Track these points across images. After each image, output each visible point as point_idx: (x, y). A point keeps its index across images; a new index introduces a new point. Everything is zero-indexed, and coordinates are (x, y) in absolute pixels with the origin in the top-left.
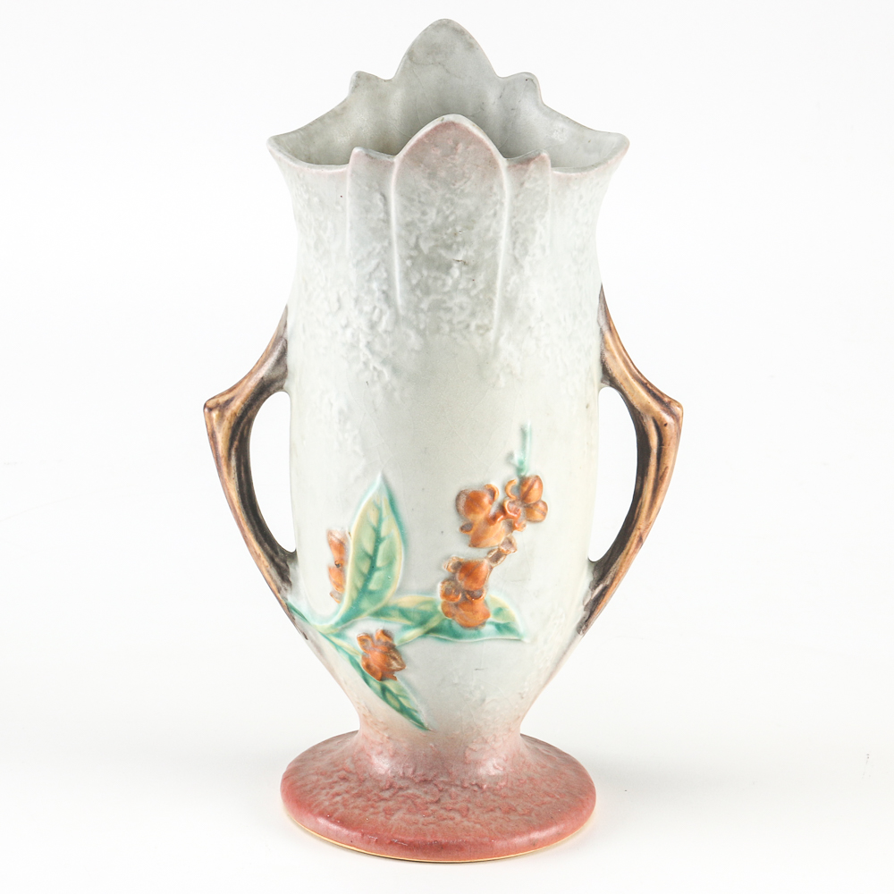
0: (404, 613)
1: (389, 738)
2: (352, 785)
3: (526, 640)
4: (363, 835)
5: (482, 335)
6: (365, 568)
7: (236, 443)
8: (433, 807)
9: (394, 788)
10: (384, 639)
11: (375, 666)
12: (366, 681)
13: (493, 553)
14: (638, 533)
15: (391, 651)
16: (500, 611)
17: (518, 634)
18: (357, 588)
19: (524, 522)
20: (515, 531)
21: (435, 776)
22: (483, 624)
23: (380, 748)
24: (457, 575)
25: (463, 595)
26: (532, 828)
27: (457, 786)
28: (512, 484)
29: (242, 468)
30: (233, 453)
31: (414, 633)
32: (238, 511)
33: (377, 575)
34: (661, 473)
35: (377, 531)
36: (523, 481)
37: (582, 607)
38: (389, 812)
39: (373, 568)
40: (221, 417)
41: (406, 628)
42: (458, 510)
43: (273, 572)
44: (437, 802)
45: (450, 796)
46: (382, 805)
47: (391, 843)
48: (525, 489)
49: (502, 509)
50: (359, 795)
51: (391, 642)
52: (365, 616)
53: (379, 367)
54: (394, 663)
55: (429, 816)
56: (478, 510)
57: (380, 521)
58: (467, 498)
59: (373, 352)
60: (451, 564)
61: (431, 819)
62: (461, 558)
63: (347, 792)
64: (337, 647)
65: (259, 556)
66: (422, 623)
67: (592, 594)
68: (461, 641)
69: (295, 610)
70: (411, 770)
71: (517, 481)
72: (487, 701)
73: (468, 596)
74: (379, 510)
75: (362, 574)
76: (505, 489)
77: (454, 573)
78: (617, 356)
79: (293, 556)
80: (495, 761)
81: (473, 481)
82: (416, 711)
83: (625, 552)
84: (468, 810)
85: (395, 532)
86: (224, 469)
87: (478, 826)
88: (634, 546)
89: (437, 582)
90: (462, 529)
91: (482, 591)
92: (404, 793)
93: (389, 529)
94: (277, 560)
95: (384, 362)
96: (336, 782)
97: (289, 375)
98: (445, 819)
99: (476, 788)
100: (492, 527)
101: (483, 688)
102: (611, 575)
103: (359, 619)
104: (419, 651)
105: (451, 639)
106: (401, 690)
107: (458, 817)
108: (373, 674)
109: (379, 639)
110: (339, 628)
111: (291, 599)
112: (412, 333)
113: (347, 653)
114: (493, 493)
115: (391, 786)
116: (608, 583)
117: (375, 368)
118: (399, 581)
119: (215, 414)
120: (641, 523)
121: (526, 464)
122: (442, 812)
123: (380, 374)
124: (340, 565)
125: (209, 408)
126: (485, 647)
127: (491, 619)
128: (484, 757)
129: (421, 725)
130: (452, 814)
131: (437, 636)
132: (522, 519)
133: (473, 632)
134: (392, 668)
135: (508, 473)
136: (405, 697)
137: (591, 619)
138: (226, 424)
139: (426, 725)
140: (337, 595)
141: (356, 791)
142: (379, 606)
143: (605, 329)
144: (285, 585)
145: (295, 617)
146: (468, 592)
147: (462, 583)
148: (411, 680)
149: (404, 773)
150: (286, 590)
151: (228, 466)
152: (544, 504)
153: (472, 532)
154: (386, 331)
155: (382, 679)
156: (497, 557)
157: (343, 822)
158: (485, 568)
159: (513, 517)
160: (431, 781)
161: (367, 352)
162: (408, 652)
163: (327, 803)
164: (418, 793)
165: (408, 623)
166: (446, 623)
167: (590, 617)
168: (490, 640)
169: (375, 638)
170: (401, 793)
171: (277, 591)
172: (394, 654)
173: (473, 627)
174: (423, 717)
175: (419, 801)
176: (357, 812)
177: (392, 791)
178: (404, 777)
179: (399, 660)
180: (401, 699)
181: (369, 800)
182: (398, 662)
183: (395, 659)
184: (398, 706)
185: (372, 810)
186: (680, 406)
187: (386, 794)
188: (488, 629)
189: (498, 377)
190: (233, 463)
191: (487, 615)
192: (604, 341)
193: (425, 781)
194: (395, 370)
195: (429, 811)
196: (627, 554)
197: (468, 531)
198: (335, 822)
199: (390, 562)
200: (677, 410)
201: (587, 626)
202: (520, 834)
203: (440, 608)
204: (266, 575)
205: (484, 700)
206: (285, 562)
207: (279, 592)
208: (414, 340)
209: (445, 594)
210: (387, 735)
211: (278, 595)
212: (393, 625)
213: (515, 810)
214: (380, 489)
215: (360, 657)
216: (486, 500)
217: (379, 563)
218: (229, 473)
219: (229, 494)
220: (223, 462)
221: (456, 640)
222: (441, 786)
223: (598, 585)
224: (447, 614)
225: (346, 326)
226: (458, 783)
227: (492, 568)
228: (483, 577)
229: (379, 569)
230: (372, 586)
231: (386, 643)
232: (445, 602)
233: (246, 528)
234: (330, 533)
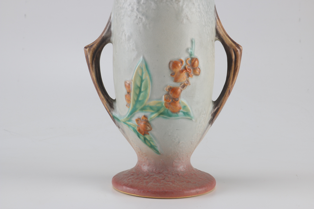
0: (151, 108)
1: (147, 159)
2: (135, 176)
3: (194, 120)
4: (138, 190)
5: (177, 3)
6: (137, 92)
7: (95, 59)
8: (162, 181)
9: (149, 175)
10: (144, 119)
11: (142, 130)
12: (139, 137)
13: (182, 85)
14: (229, 89)
15: (147, 123)
16: (185, 107)
17: (191, 117)
18: (135, 100)
19: (192, 75)
20: (190, 77)
21: (163, 171)
22: (179, 112)
23: (144, 163)
24: (170, 92)
25: (172, 100)
26: (196, 188)
27: (170, 174)
28: (188, 60)
29: (97, 69)
30: (94, 62)
31: (155, 115)
32: (96, 83)
33: (142, 94)
34: (236, 68)
35: (141, 78)
36: (192, 59)
37: (211, 115)
38: (147, 183)
39: (140, 92)
40: (89, 50)
41: (152, 114)
42: (170, 68)
43: (108, 105)
44: (164, 179)
45: (168, 177)
46: (145, 181)
47: (148, 192)
48: (193, 62)
49: (185, 68)
50: (137, 179)
51: (147, 119)
52: (138, 111)
53: (141, 17)
54: (148, 127)
55: (161, 183)
56: (177, 67)
57: (142, 73)
58: (173, 63)
59: (139, 12)
60: (167, 88)
61: (162, 184)
62: (171, 86)
63: (133, 178)
64: (129, 125)
65: (103, 99)
66: (158, 111)
67: (214, 110)
68: (171, 118)
69: (115, 117)
70: (154, 170)
71: (190, 59)
72: (180, 143)
73: (174, 100)
74: (142, 69)
75: (137, 94)
76: (186, 61)
77: (169, 92)
78: (221, 28)
79: (115, 100)
80: (182, 166)
81: (175, 58)
82: (156, 147)
83: (224, 96)
84: (174, 181)
85: (148, 77)
86: (91, 68)
87: (178, 186)
88: (227, 94)
89: (163, 95)
90: (171, 75)
91: (178, 98)
92: (153, 177)
93: (146, 76)
94: (109, 101)
95: (143, 15)
96: (129, 176)
97: (112, 35)
98: (166, 184)
99: (177, 175)
100: (182, 74)
101: (179, 137)
102: (220, 104)
103: (136, 112)
104: (157, 122)
105: (168, 117)
106: (151, 138)
107: (171, 184)
108: (141, 133)
109: (143, 119)
110: (129, 117)
111: (114, 114)
112: (153, 3)
113: (132, 127)
114: (182, 62)
115: (148, 175)
116: (219, 107)
117: (140, 18)
118: (149, 95)
119: (87, 50)
120: (230, 86)
121: (193, 53)
122: (166, 182)
123: (142, 19)
124: (129, 93)
125: (86, 48)
126: (179, 121)
127: (182, 110)
128: (179, 165)
129: (158, 152)
130: (169, 183)
131: (163, 116)
132: (192, 73)
133: (176, 114)
134: (148, 129)
135: (187, 55)
136: (152, 141)
137: (214, 119)
138: (91, 52)
139: (160, 152)
140: (128, 105)
141: (136, 178)
142: (143, 106)
143: (217, 18)
144: (112, 109)
145: (116, 121)
146: (174, 99)
147: (171, 95)
148: (154, 133)
149: (152, 171)
150: (112, 110)
151: (92, 67)
152: (199, 69)
153: (175, 76)
154: (143, 3)
155: (144, 135)
156: (184, 86)
157: (131, 187)
158: (179, 90)
159: (189, 72)
160: (162, 173)
161: (137, 12)
162: (153, 123)
163: (126, 182)
164: (157, 176)
165: (152, 111)
166: (166, 111)
167: (213, 118)
168: (181, 118)
169: (142, 119)
170: (151, 177)
171: (109, 112)
172: (148, 124)
173: (175, 112)
174: (158, 149)
175: (157, 179)
176: (136, 183)
177: (148, 177)
178: (152, 172)
179: (150, 126)
180: (151, 142)
181: (140, 180)
182: (149, 127)
183: (148, 126)
184: (150, 145)
185: (141, 182)
186: (241, 46)
187: (146, 178)
188: (181, 114)
189: (183, 19)
190: (94, 66)
191: (180, 108)
192: (217, 22)
193: (160, 173)
194: (147, 17)
195: (161, 182)
196: (225, 96)
197: (173, 75)
198: (129, 187)
199: (146, 88)
200: (241, 48)
201: (212, 122)
202: (193, 189)
203: (164, 105)
204: (106, 106)
205: (179, 142)
206: (112, 102)
207: (110, 112)
208: (153, 5)
209: (166, 99)
210: (146, 158)
211: (110, 113)
212: (148, 113)
213: (190, 182)
214: (142, 62)
215: (137, 127)
216: (179, 65)
217: (142, 90)
218: (92, 69)
219: (93, 77)
220: (90, 65)
221: (170, 118)
222: (165, 174)
223: (216, 107)
224: (166, 107)
225: (130, 5)
226: (171, 173)
227: (182, 90)
228: (179, 93)
229: (142, 92)
230: (140, 99)
231: (145, 120)
232: (166, 102)
233: (98, 89)
234: (126, 82)
